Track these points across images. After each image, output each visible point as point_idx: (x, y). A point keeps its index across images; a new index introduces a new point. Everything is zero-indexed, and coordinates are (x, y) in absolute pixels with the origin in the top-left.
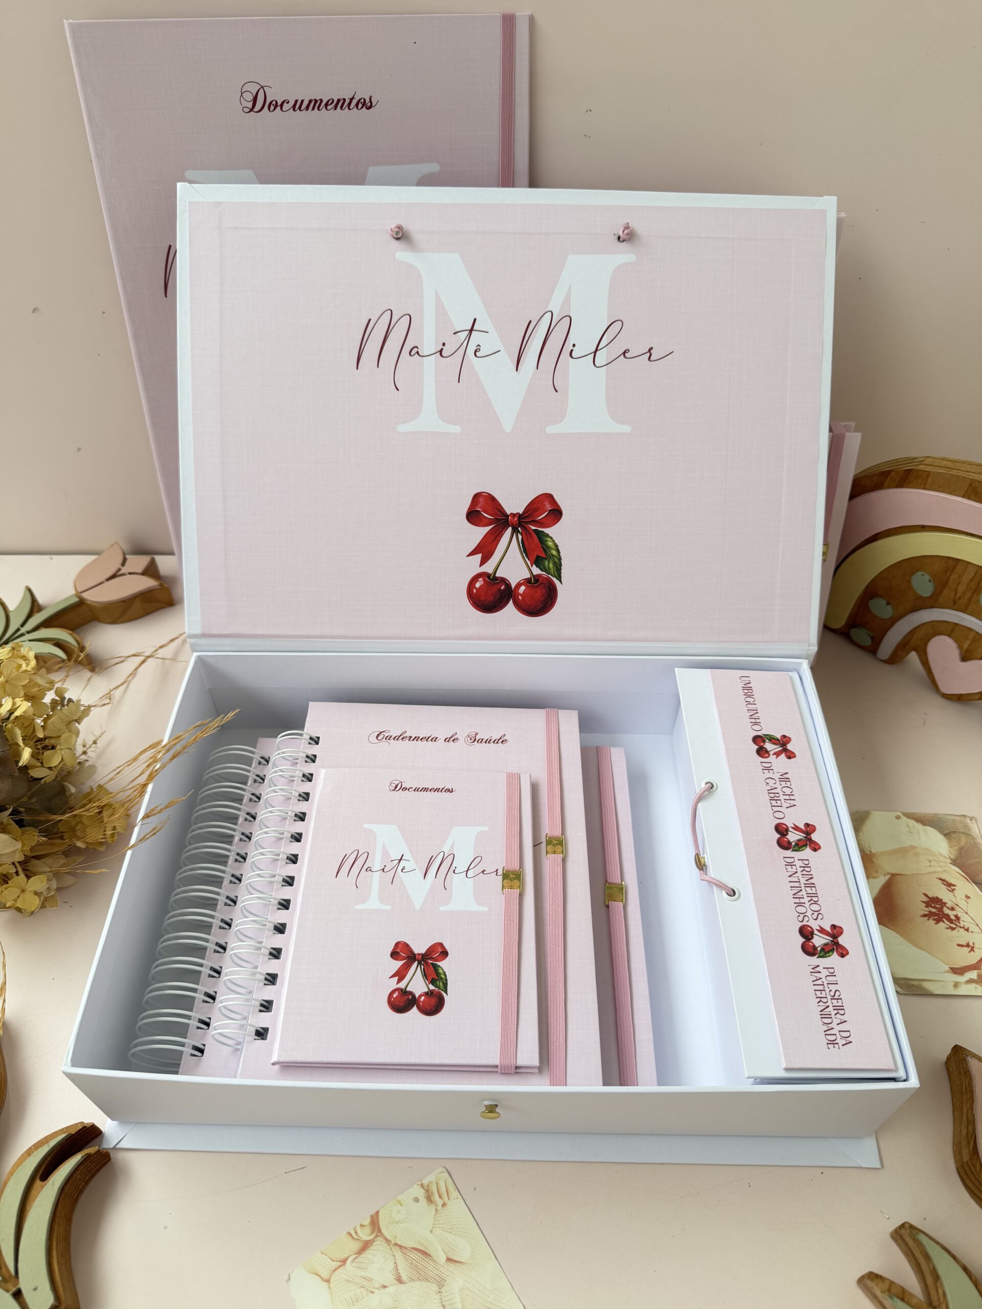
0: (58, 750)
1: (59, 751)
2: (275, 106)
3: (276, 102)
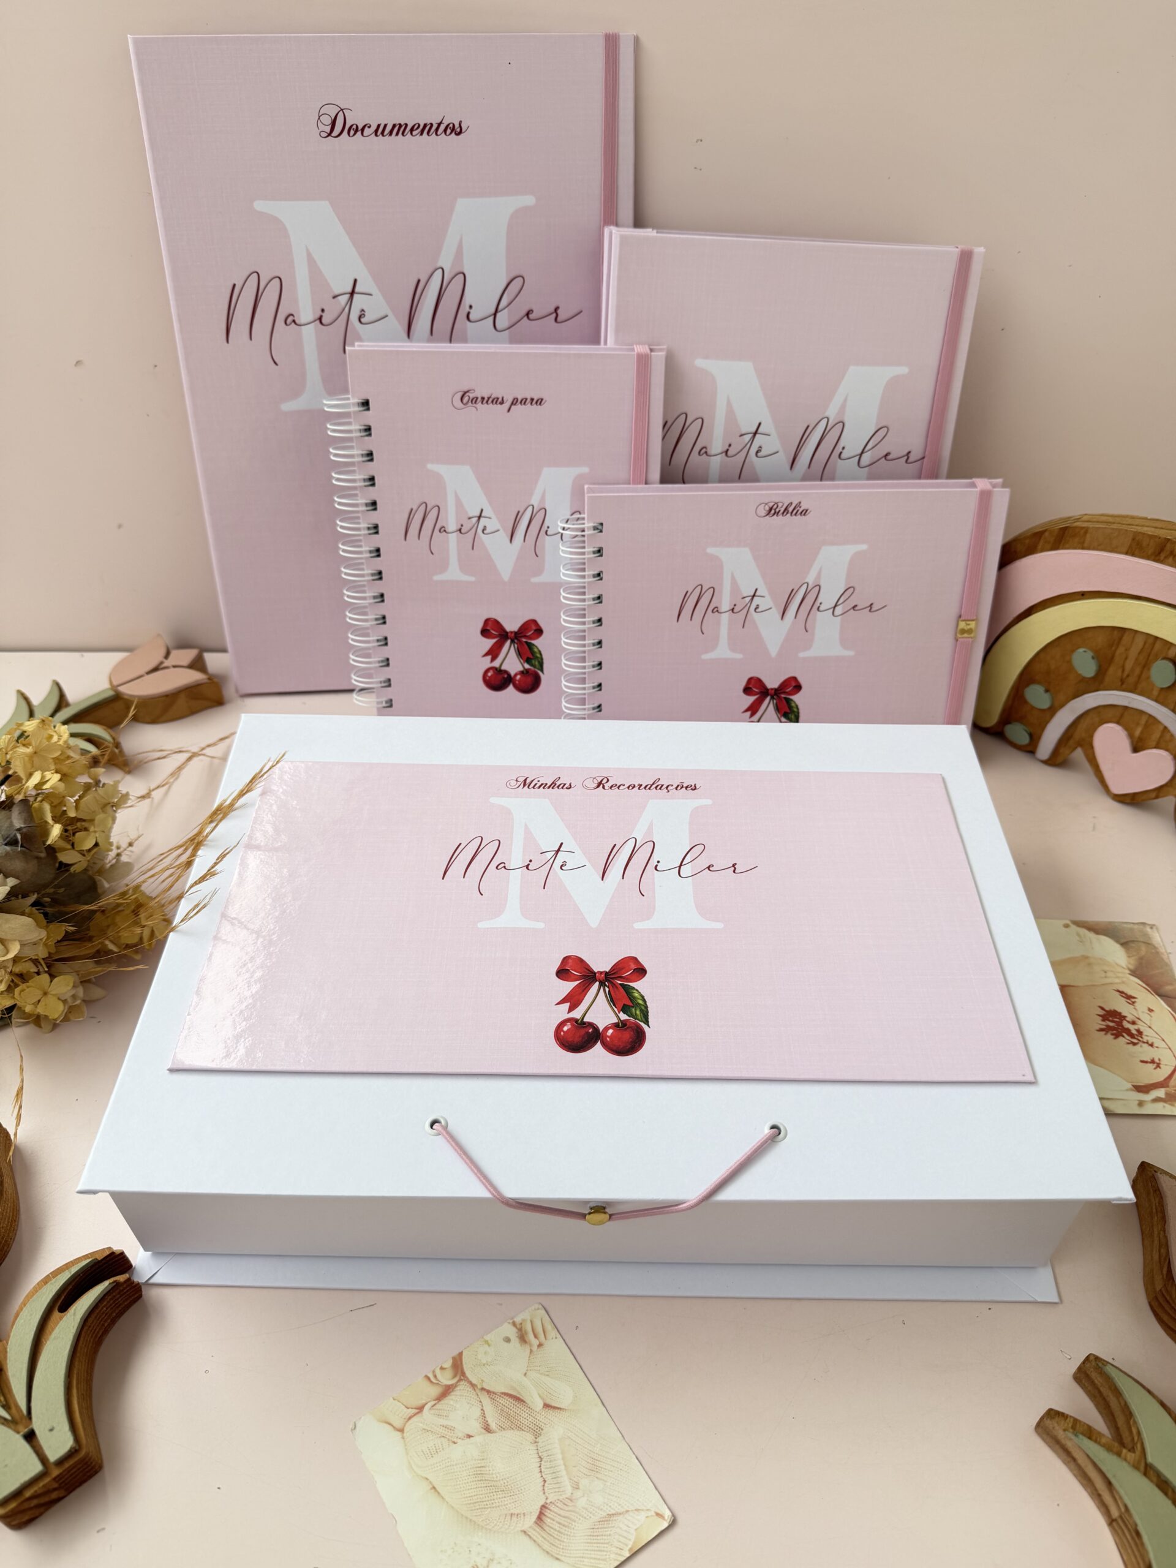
0: (92, 832)
1: (93, 834)
2: (356, 130)
3: (357, 127)
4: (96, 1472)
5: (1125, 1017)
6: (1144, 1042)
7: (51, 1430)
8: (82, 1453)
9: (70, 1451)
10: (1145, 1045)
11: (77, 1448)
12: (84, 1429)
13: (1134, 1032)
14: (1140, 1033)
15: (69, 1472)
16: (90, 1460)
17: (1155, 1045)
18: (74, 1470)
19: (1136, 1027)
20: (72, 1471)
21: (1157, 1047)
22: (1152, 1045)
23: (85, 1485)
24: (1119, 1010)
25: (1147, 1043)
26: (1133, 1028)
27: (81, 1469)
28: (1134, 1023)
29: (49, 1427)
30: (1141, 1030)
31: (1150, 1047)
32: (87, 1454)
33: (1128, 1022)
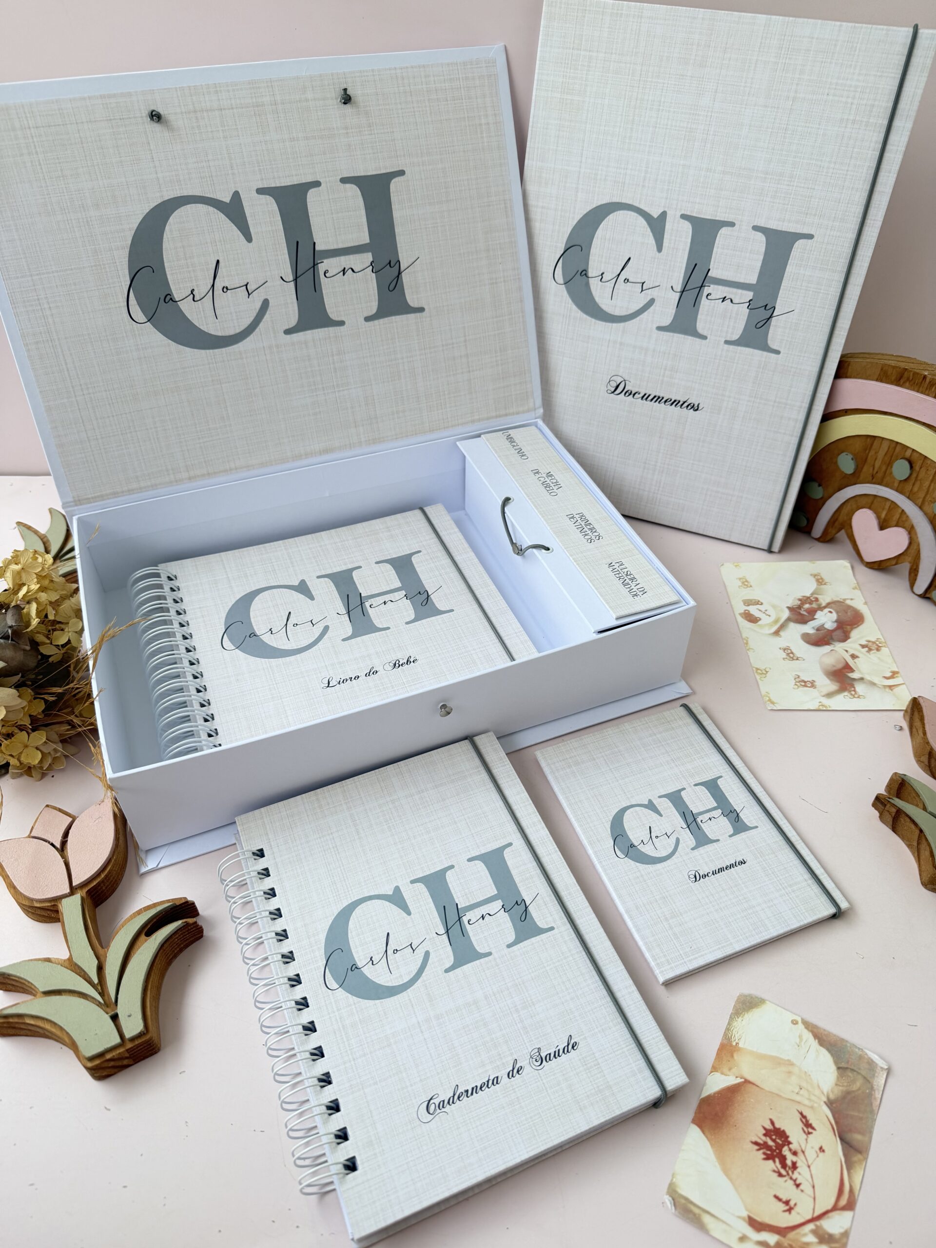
4: (156, 1053)
5: (789, 1143)
6: (791, 1178)
7: (129, 1016)
8: (147, 1037)
9: (140, 1033)
10: (791, 1182)
11: (145, 1032)
12: (152, 1020)
13: (789, 1163)
14: (794, 1166)
15: (137, 1048)
16: (153, 1042)
17: (801, 1187)
18: (141, 1047)
19: (794, 1159)
20: (139, 1048)
21: (802, 1191)
22: (798, 1186)
23: (147, 1060)
24: (788, 1133)
25: (795, 1181)
26: (790, 1158)
27: (146, 1048)
28: (795, 1153)
29: (128, 1014)
30: (798, 1165)
31: (795, 1187)
32: (151, 1039)
33: (790, 1150)
